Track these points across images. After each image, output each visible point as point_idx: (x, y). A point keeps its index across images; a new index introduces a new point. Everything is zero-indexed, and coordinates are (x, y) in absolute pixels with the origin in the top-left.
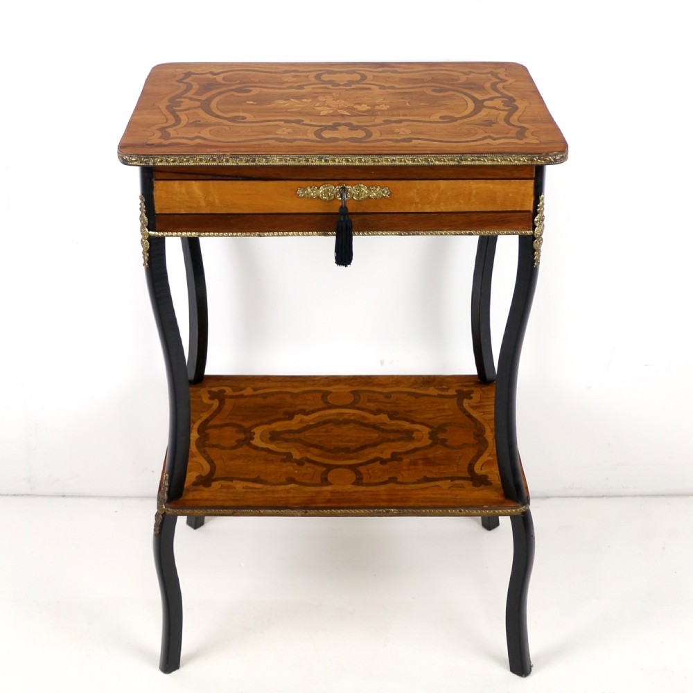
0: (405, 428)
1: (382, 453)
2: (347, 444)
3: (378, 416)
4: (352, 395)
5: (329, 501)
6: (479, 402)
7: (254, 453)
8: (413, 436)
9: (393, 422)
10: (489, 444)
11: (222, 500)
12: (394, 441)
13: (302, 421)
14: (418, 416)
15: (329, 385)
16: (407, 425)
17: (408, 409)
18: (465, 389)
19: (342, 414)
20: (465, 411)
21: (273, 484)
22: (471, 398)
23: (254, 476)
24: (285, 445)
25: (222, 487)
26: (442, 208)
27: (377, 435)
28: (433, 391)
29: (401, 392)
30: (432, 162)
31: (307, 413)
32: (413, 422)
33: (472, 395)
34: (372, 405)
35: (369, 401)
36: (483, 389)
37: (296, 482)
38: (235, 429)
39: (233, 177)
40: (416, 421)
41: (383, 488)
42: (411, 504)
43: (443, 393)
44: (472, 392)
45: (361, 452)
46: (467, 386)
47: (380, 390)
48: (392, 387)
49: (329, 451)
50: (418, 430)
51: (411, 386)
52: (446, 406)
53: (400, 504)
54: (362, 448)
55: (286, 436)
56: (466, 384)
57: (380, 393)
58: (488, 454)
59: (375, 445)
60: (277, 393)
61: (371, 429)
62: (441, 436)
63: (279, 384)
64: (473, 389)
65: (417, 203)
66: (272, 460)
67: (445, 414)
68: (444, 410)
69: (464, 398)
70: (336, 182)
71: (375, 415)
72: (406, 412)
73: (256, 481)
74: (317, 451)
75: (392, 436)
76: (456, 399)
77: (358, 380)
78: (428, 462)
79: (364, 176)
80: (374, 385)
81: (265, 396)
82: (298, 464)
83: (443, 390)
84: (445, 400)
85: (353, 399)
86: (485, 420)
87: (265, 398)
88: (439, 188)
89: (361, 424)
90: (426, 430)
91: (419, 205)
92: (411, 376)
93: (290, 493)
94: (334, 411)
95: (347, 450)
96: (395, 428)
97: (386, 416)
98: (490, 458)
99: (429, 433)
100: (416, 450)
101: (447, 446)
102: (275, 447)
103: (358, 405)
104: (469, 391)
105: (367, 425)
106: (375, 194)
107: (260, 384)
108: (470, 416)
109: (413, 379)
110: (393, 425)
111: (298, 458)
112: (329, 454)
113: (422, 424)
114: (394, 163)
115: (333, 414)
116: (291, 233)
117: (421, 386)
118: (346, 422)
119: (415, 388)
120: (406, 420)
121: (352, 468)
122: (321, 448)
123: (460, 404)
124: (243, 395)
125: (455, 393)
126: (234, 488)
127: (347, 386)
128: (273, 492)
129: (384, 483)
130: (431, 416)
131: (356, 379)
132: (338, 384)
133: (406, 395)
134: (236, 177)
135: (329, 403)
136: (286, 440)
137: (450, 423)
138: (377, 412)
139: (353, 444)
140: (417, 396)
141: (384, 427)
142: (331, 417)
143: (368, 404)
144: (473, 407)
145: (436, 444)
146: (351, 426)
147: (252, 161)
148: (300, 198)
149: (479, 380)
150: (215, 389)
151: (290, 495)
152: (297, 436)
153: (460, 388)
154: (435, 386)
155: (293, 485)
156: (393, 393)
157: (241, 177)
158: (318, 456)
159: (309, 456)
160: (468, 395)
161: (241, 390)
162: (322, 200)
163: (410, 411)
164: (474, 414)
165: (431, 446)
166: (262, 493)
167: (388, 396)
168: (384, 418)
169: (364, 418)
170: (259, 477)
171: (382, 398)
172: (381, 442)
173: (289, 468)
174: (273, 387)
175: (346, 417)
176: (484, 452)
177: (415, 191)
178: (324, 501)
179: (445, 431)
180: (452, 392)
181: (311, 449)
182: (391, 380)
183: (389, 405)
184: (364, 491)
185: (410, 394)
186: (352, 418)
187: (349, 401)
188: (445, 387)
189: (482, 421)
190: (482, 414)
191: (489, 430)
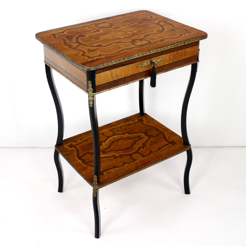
0: (136, 135)
1: (139, 145)
3: (125, 135)
4: (111, 131)
5: (142, 165)
6: (147, 121)
7: (104, 159)
8: (141, 137)
9: (131, 135)
10: (163, 132)
11: (112, 177)
12: (138, 140)
13: (106, 145)
18: (139, 118)
19: (114, 138)
20: (147, 125)
21: (121, 166)
23: (112, 166)
24: (110, 153)
25: (108, 173)
27: (131, 140)
28: (131, 122)
29: (123, 126)
31: (105, 141)
33: (143, 120)
34: (120, 132)
35: (118, 131)
36: (144, 117)
37: (127, 163)
38: (90, 154)
40: (137, 132)
41: (151, 155)
42: (164, 157)
43: (135, 122)
48: (119, 125)
49: (124, 150)
50: (141, 135)
51: (124, 123)
53: (162, 158)
54: (132, 146)
55: (106, 151)
57: (118, 128)
58: (166, 135)
59: (134, 144)
60: (88, 139)
61: (128, 139)
63: (86, 136)
64: (141, 117)
66: (112, 159)
67: (142, 127)
68: (140, 126)
70: (150, 59)
72: (131, 131)
73: (115, 167)
74: (121, 152)
75: (136, 139)
76: (140, 122)
78: (154, 143)
81: (86, 141)
82: (120, 157)
84: (137, 123)
87: (87, 141)
89: (123, 139)
90: (143, 134)
93: (128, 167)
95: (128, 148)
96: (134, 137)
98: (168, 136)
99: (145, 135)
100: (147, 141)
101: (153, 137)
102: (108, 155)
103: (116, 134)
104: (141, 119)
105: (125, 138)
107: (81, 138)
108: (149, 126)
109: (122, 120)
111: (118, 155)
112: (125, 151)
113: (139, 133)
115: (112, 139)
118: (118, 140)
119: (126, 123)
121: (136, 152)
122: (121, 150)
123: (143, 123)
124: (79, 143)
125: (138, 121)
126: (111, 172)
128: (124, 168)
129: (150, 154)
130: (139, 129)
132: (103, 130)
135: (107, 136)
136: (109, 152)
137: (147, 130)
138: (124, 134)
139: (128, 146)
140: (129, 125)
141: (131, 137)
144: (147, 123)
146: (121, 141)
149: (140, 115)
150: (69, 144)
151: (130, 167)
152: (110, 149)
154: (130, 120)
155: (126, 165)
158: (123, 153)
159: (120, 154)
161: (77, 141)
162: (145, 66)
165: (149, 138)
166: (121, 170)
167: (121, 127)
168: (127, 135)
169: (122, 137)
170: (114, 166)
171: (120, 129)
172: (135, 142)
173: (119, 160)
174: (85, 137)
175: (116, 138)
178: (141, 165)
179: (148, 133)
181: (119, 152)
183: (124, 130)
184: (148, 158)
185: (126, 125)
186: (119, 138)
187: (112, 133)
188: (133, 120)
189: (154, 126)
190: (152, 124)
191: (159, 128)
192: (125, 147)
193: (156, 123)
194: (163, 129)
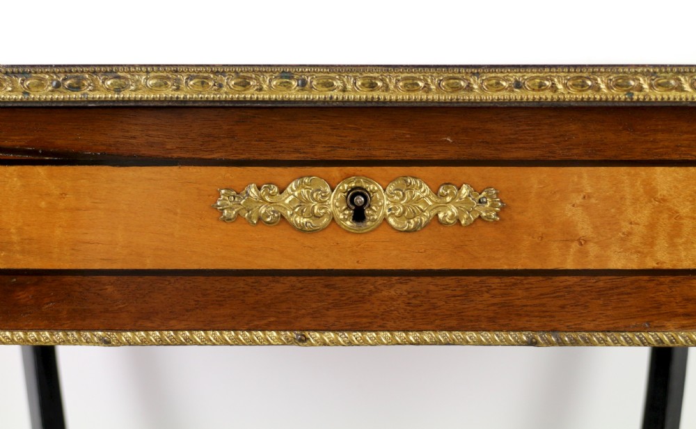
26: (662, 258)
30: (641, 89)
39: (29, 152)
65: (583, 242)
70: (335, 171)
79: (421, 152)
88: (651, 192)
91: (593, 249)
106: (454, 210)
114: (517, 95)
116: (199, 335)
134: (35, 152)
147: (71, 88)
148: (227, 220)
157: (45, 153)
162: (293, 227)
177: (578, 200)
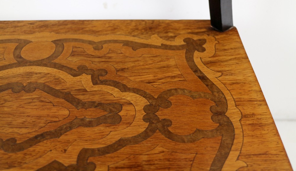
0: (111, 98)
1: (65, 151)
2: (16, 130)
4: (54, 45)
6: (213, 56)
8: (121, 114)
9: (96, 88)
10: (237, 132)
12: (90, 124)
14: (132, 78)
15: (31, 32)
16: (115, 93)
17: (121, 66)
18: (196, 38)
20: (196, 70)
22: (204, 50)
27: (66, 112)
28: (156, 40)
29: (116, 41)
32: (125, 88)
33: (204, 46)
35: (73, 54)
36: (217, 37)
40: (128, 86)
43: (168, 43)
44: (204, 41)
45: (31, 149)
46: (197, 33)
47: (91, 38)
48: (106, 34)
50: (129, 104)
51: (130, 34)
52: (172, 62)
54: (37, 139)
56: (197, 31)
57: (90, 43)
58: (238, 153)
59: (57, 133)
61: (62, 100)
62: (162, 114)
64: (205, 37)
67: (170, 74)
68: (168, 67)
69: (195, 49)
71: (75, 75)
72: (118, 71)
75: (90, 114)
76: (185, 51)
77: (69, 26)
80: (85, 32)
83: (169, 38)
84: (170, 52)
85: (54, 50)
86: (224, 84)
89: (51, 91)
90: (141, 102)
92: (132, 21)
94: (22, 70)
97: (89, 77)
98: (241, 164)
99: (146, 109)
100: (121, 143)
101: (170, 136)
103: (57, 61)
104: (200, 40)
105: (55, 93)
108: (203, 78)
109: (134, 24)
110: (94, 93)
113: (136, 91)
117: (142, 34)
119: (134, 36)
120: (116, 84)
123: (190, 59)
125: (183, 43)
127: (53, 33)
130: (150, 77)
131: (66, 25)
133: (122, 45)
135: (21, 57)
137: (176, 89)
139: (24, 131)
140: (135, 46)
141: (81, 97)
142: (14, 80)
143: (70, 59)
144: (206, 64)
145: (153, 131)
146: (35, 95)
153: (190, 36)
154: (159, 33)
156: (106, 42)
160: (200, 46)
163: (123, 70)
164: (210, 74)
165: (146, 135)
167: (98, 47)
168: (85, 80)
169: (58, 81)
171: (90, 50)
172: (70, 127)
175: (33, 79)
176: (230, 150)
179: (168, 105)
180: (179, 42)
182: (107, 25)
183: (97, 60)
185: (126, 44)
186: (42, 81)
188: (171, 34)
189: (221, 86)
190: (220, 74)
191: (231, 104)
192: (11, 130)
193: (240, 77)
194: (244, 116)
